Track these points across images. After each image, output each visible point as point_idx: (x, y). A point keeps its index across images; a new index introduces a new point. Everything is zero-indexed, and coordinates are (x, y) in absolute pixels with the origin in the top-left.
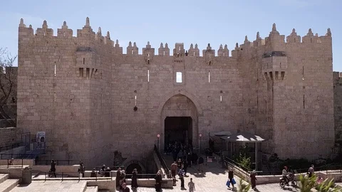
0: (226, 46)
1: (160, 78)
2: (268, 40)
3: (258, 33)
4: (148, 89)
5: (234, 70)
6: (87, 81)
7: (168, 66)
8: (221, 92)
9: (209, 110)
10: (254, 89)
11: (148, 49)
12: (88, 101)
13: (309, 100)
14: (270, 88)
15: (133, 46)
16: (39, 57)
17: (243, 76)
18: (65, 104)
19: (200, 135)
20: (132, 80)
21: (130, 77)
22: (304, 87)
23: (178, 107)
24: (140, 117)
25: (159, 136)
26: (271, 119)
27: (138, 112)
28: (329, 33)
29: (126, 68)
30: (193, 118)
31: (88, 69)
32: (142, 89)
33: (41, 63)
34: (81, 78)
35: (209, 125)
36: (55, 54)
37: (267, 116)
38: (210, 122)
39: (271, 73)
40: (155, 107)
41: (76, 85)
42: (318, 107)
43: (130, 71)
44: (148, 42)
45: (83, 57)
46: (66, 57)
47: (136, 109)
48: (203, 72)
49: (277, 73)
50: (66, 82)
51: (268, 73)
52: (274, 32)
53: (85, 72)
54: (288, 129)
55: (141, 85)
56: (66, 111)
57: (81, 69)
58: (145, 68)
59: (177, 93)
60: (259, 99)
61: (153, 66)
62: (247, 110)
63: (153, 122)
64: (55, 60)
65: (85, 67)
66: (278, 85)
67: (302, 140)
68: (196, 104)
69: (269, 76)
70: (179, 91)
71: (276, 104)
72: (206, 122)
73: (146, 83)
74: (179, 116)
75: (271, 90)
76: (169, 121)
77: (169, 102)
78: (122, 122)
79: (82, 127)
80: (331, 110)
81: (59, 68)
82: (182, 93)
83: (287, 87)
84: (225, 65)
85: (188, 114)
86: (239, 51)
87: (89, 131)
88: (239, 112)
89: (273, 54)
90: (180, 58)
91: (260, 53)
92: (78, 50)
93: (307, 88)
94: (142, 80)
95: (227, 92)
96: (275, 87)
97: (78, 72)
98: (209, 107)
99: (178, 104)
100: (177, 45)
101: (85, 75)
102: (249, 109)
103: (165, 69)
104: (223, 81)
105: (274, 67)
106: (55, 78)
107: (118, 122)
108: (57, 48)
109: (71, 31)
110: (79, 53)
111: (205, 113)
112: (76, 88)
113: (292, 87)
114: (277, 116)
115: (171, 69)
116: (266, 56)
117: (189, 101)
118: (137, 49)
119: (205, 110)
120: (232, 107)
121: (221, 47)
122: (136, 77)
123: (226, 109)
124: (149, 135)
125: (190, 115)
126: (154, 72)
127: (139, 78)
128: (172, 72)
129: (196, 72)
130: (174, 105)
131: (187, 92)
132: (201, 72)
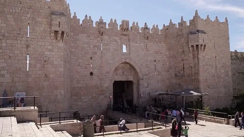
0: (157, 26)
1: (111, 48)
2: (192, 22)
3: (182, 17)
4: (102, 57)
5: (163, 44)
6: (61, 44)
7: (117, 38)
8: (155, 61)
9: (147, 75)
10: (180, 59)
11: (101, 23)
12: (62, 63)
13: (219, 66)
14: (196, 57)
15: (88, 18)
16: (11, 16)
17: (169, 49)
18: (38, 66)
20: (88, 48)
21: (86, 46)
22: (216, 57)
23: (123, 73)
24: (95, 81)
25: (111, 97)
27: (94, 77)
28: (227, 21)
29: (83, 37)
30: (135, 82)
31: (63, 33)
32: (96, 56)
33: (13, 23)
34: (54, 41)
35: (148, 87)
36: (29, 16)
37: (193, 78)
38: (148, 84)
39: (197, 46)
40: (107, 72)
41: (50, 47)
42: (223, 71)
43: (86, 40)
44: (101, 17)
45: (58, 20)
46: (40, 20)
47: (91, 74)
49: (201, 45)
50: (40, 44)
51: (195, 46)
52: (196, 16)
53: (59, 35)
54: (209, 88)
55: (96, 53)
56: (40, 72)
57: (56, 32)
58: (99, 39)
59: (124, 61)
60: (185, 66)
61: (105, 37)
63: (106, 85)
64: (28, 22)
65: (60, 30)
66: (202, 54)
68: (138, 70)
69: (195, 48)
70: (126, 59)
71: (201, 69)
72: (146, 85)
73: (100, 51)
74: (124, 80)
75: (197, 59)
76: (116, 84)
77: (116, 69)
78: (79, 85)
79: (56, 88)
80: (230, 74)
81: (33, 30)
82: (128, 61)
83: (207, 57)
84: (157, 40)
85: (131, 78)
86: (166, 29)
88: (167, 77)
89: (198, 31)
90: (125, 33)
91: (185, 31)
92: (53, 13)
93: (217, 57)
94: (96, 49)
95: (159, 61)
96: (200, 56)
97: (53, 35)
98: (147, 73)
99: (123, 70)
100: (123, 22)
101: (59, 38)
102: (176, 74)
103: (116, 41)
104: (156, 53)
105: (200, 41)
106: (29, 39)
107: (76, 86)
108: (31, 10)
110: (53, 16)
111: (145, 77)
112: (50, 50)
113: (209, 57)
115: (119, 41)
116: (192, 33)
117: (132, 66)
118: (92, 22)
119: (144, 75)
120: (162, 73)
121: (154, 26)
122: (92, 46)
123: (159, 74)
124: (103, 97)
125: (131, 80)
126: (106, 42)
127: (94, 47)
128: (120, 43)
129: (137, 44)
130: (120, 71)
131: (131, 60)
132: (141, 45)
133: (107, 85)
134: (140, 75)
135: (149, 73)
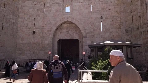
1: (53, 9)
4: (44, 18)
8: (102, 18)
9: (91, 33)
10: (129, 11)
14: (144, 2)
17: (120, 4)
19: (84, 53)
20: (33, 12)
21: (31, 10)
23: (68, 32)
24: (37, 38)
27: (35, 35)
29: (29, 3)
30: (80, 40)
32: (39, 18)
37: (142, 30)
40: (48, 31)
43: (31, 6)
47: (34, 32)
48: (86, 3)
55: (39, 15)
58: (42, 3)
60: (134, 18)
61: (48, 1)
62: (124, 31)
63: (47, 42)
70: (67, 18)
73: (42, 13)
74: (68, 39)
75: (144, 4)
76: (61, 42)
77: (59, 28)
78: (24, 42)
82: (69, 20)
85: (76, 37)
88: (117, 34)
94: (39, 11)
95: (107, 18)
98: (92, 30)
102: (126, 30)
103: (58, 3)
104: (103, 9)
107: (21, 42)
111: (88, 35)
115: (61, 3)
117: (76, 27)
119: (88, 33)
120: (111, 30)
122: (36, 10)
123: (106, 32)
124: (43, 53)
125: (77, 38)
126: (48, 5)
127: (37, 10)
128: (61, 5)
129: (81, 4)
131: (73, 19)
132: (85, 3)
134: (83, 32)
135: (94, 31)
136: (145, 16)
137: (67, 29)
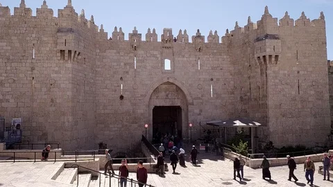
0: (216, 32)
1: (147, 65)
2: (260, 23)
3: (249, 17)
4: (135, 77)
5: (225, 57)
6: (69, 65)
7: (155, 53)
8: (212, 80)
9: (199, 98)
10: (246, 76)
11: (135, 35)
12: (70, 86)
13: (304, 85)
14: (264, 73)
15: (118, 30)
16: (16, 38)
17: (234, 63)
18: (44, 89)
19: (191, 125)
20: (118, 67)
21: (115, 64)
22: (298, 72)
23: (167, 96)
24: (127, 106)
25: (146, 126)
26: (265, 106)
27: (124, 101)
28: (322, 17)
29: (111, 54)
30: (183, 107)
31: (70, 51)
32: (128, 76)
33: (17, 45)
34: (62, 61)
35: (200, 114)
36: (34, 36)
37: (261, 102)
38: (201, 111)
39: (264, 57)
40: (142, 96)
41: (57, 69)
42: (312, 92)
43: (115, 58)
44: (135, 28)
45: (64, 38)
46: (45, 39)
47: (122, 97)
49: (270, 56)
50: (46, 65)
51: (261, 57)
52: (266, 15)
53: (66, 55)
54: (284, 116)
55: (127, 72)
56: (46, 97)
57: (62, 52)
58: (132, 55)
59: (166, 80)
60: (252, 86)
61: (140, 52)
62: (239, 99)
63: (140, 111)
64: (33, 42)
65: (66, 49)
66: (272, 69)
67: (297, 127)
68: (186, 92)
69: (262, 60)
70: (168, 79)
71: (270, 90)
72: (197, 111)
73: (132, 70)
74: (167, 105)
75: (265, 75)
76: (157, 110)
77: (156, 90)
79: (64, 114)
80: (327, 96)
81: (38, 51)
82: (171, 81)
83: (281, 72)
84: (215, 51)
85: (178, 103)
86: (230, 37)
87: (71, 118)
88: (230, 101)
89: (267, 36)
90: (168, 45)
91: (252, 37)
92: (59, 31)
93: (301, 73)
94: (128, 67)
95: (218, 80)
96: (268, 72)
97: (59, 54)
98: (200, 96)
99: (167, 92)
100: (165, 30)
101: (66, 58)
102: (241, 97)
103: (154, 56)
104: (213, 68)
105: (268, 50)
106: (34, 61)
107: (103, 112)
108: (36, 29)
109: (51, 11)
110: (59, 34)
111: (195, 102)
112: (56, 72)
113: (286, 72)
114: (272, 101)
115: (158, 56)
116: (258, 40)
117: (178, 89)
118: (123, 34)
119: (195, 99)
120: (223, 96)
121: (211, 33)
122: (122, 64)
123: (217, 98)
124: (136, 126)
125: (179, 104)
126: (141, 58)
127: (125, 64)
128: (160, 59)
129: (185, 59)
130: (163, 94)
131: (176, 79)
132: (191, 59)
133: (142, 111)
134: (189, 98)
135: (202, 96)
136: (265, 88)
137: (165, 92)
